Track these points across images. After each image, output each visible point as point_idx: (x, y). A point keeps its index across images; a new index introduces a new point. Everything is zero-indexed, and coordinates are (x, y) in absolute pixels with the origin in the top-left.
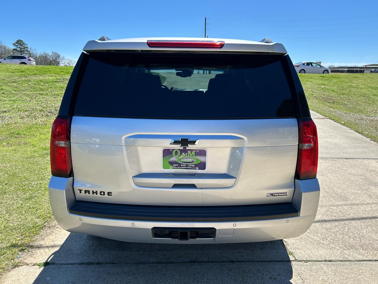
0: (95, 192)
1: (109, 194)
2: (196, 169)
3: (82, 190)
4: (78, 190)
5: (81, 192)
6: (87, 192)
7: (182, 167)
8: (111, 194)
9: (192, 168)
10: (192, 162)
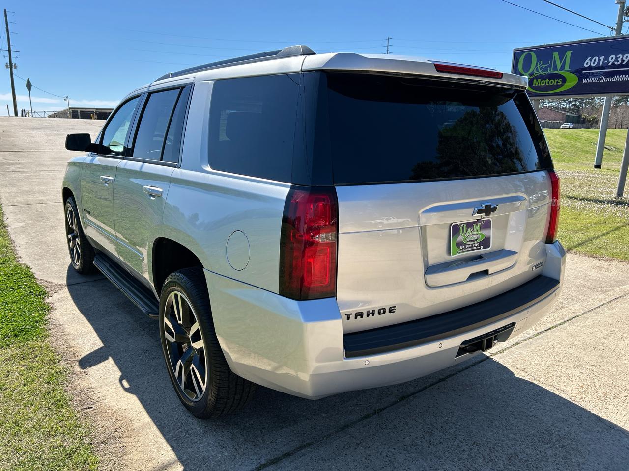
0: (371, 311)
1: (392, 310)
2: (480, 249)
3: (352, 314)
4: (346, 315)
5: (348, 319)
6: (359, 315)
7: (468, 248)
8: (395, 309)
9: (477, 248)
10: (476, 240)
